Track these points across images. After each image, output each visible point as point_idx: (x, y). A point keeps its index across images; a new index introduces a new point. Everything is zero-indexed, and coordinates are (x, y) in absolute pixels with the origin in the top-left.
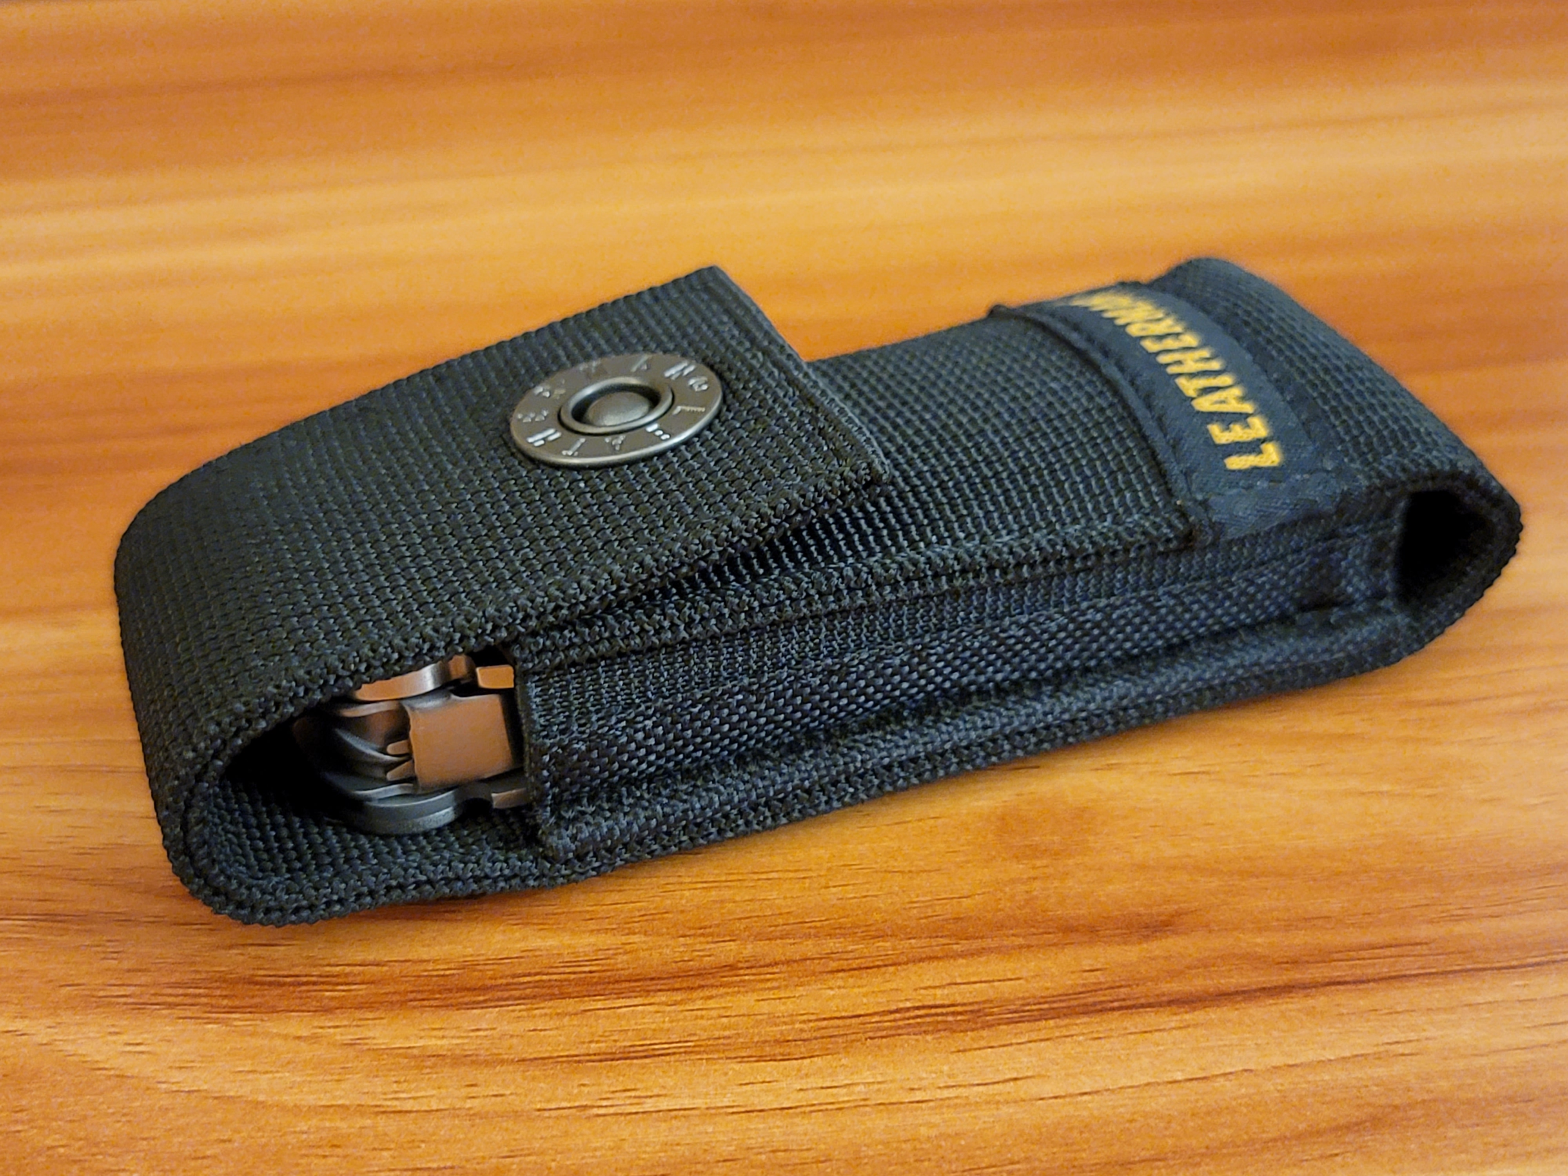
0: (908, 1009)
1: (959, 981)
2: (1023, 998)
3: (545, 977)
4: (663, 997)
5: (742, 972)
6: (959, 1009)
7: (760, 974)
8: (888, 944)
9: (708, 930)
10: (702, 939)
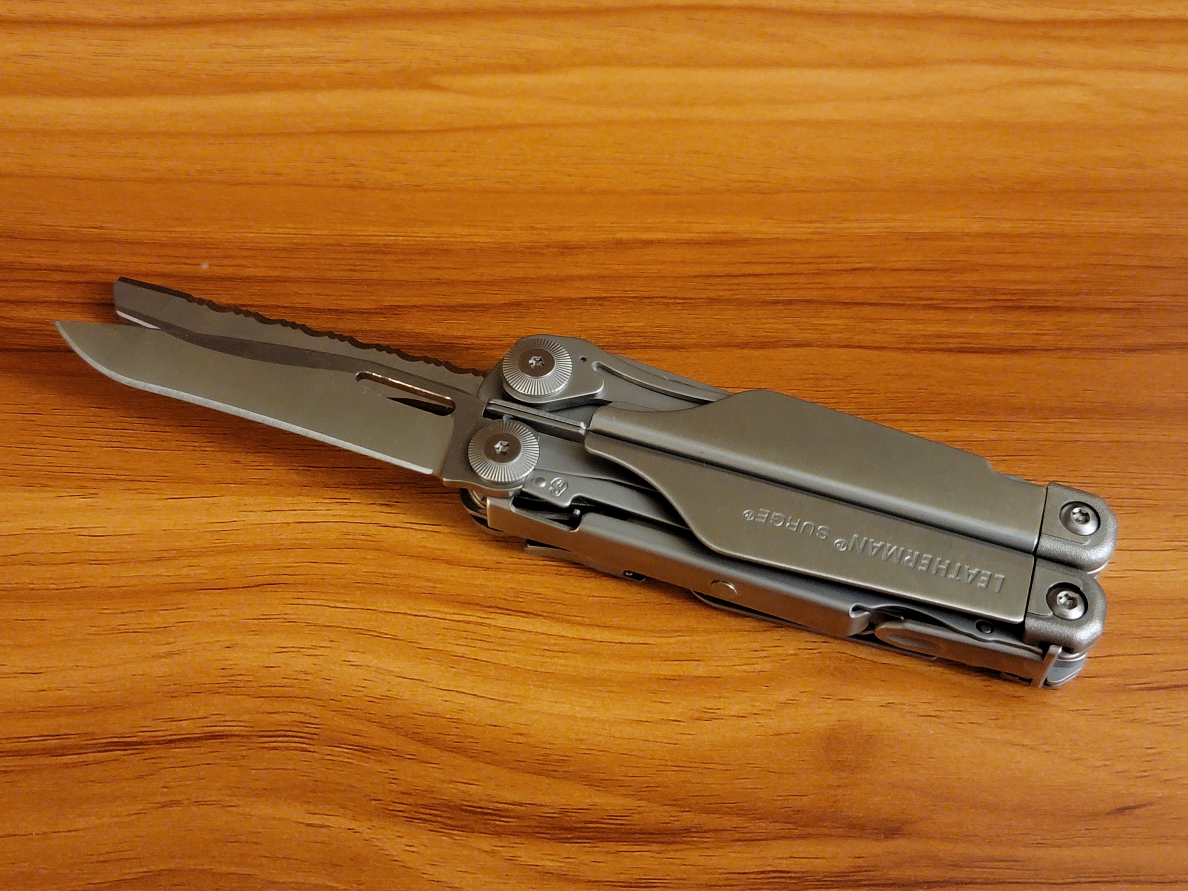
0: (769, 872)
1: (795, 855)
2: (824, 872)
3: (600, 825)
4: (655, 847)
5: (693, 835)
6: (793, 875)
7: (701, 838)
8: (763, 825)
9: (678, 802)
10: (674, 808)
